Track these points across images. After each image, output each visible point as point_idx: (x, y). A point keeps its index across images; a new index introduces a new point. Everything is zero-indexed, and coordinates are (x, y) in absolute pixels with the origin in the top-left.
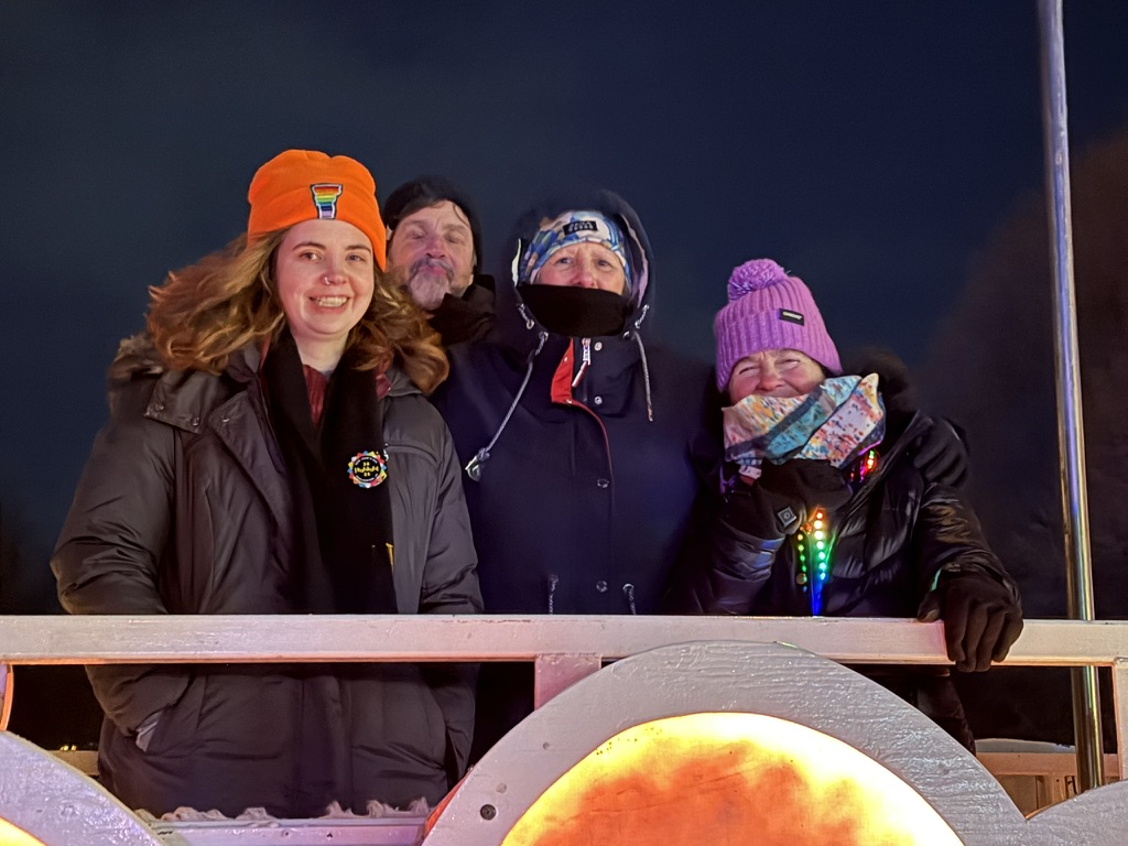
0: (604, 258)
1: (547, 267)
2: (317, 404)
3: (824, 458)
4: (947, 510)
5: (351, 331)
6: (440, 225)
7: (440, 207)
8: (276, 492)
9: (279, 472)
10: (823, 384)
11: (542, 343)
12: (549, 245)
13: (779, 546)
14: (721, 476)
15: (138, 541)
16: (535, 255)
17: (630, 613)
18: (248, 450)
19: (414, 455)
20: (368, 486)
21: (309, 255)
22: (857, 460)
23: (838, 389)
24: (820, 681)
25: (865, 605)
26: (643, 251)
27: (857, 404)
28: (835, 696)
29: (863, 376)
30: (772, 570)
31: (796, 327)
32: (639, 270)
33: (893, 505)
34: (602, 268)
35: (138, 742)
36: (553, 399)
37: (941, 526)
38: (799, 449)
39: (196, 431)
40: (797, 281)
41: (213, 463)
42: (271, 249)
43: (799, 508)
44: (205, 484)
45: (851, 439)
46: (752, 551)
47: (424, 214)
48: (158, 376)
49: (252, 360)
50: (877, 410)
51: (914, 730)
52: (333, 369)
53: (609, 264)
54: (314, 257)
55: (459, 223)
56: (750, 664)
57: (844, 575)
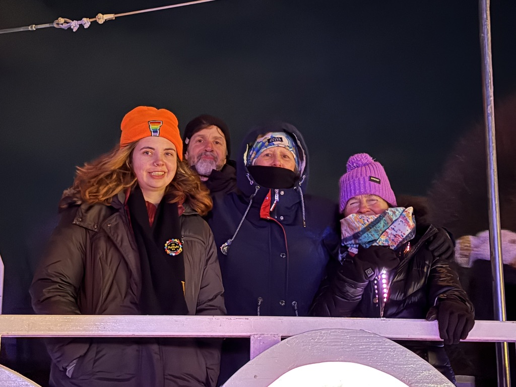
0: (286, 154)
1: (260, 157)
2: (151, 218)
3: (387, 245)
4: (444, 270)
5: (167, 187)
6: (211, 137)
7: (211, 129)
8: (132, 258)
9: (133, 249)
10: (387, 210)
11: (256, 191)
12: (261, 148)
13: (366, 286)
14: (339, 252)
15: (68, 280)
16: (255, 152)
17: (295, 316)
18: (119, 238)
19: (195, 242)
20: (174, 254)
21: (147, 153)
22: (402, 246)
23: (394, 213)
24: (381, 348)
25: (404, 313)
26: (303, 151)
27: (402, 220)
28: (388, 355)
29: (406, 208)
30: (362, 297)
31: (377, 185)
32: (302, 160)
33: (418, 267)
34: (285, 159)
35: (67, 373)
36: (261, 217)
37: (440, 278)
38: (375, 240)
39: (96, 230)
40: (378, 164)
41: (102, 244)
42: (130, 150)
43: (375, 268)
44: (99, 254)
45: (399, 236)
46: (353, 288)
47: (203, 132)
48: (79, 206)
49: (122, 199)
50: (412, 223)
51: (425, 371)
52: (159, 202)
53: (288, 157)
54: (150, 154)
55: (220, 136)
56: (349, 340)
57: (395, 299)
